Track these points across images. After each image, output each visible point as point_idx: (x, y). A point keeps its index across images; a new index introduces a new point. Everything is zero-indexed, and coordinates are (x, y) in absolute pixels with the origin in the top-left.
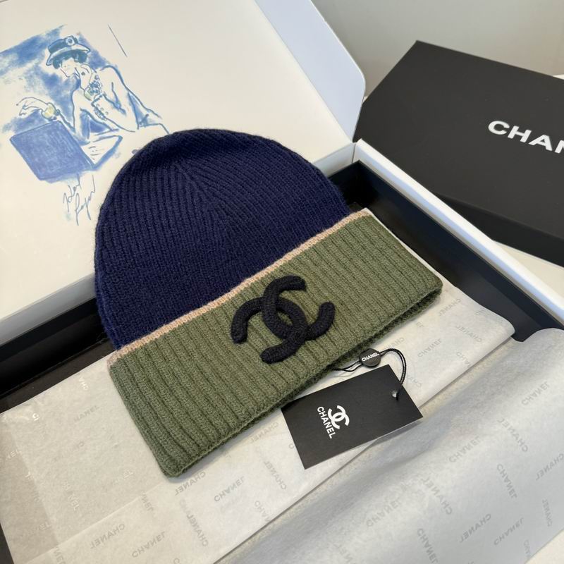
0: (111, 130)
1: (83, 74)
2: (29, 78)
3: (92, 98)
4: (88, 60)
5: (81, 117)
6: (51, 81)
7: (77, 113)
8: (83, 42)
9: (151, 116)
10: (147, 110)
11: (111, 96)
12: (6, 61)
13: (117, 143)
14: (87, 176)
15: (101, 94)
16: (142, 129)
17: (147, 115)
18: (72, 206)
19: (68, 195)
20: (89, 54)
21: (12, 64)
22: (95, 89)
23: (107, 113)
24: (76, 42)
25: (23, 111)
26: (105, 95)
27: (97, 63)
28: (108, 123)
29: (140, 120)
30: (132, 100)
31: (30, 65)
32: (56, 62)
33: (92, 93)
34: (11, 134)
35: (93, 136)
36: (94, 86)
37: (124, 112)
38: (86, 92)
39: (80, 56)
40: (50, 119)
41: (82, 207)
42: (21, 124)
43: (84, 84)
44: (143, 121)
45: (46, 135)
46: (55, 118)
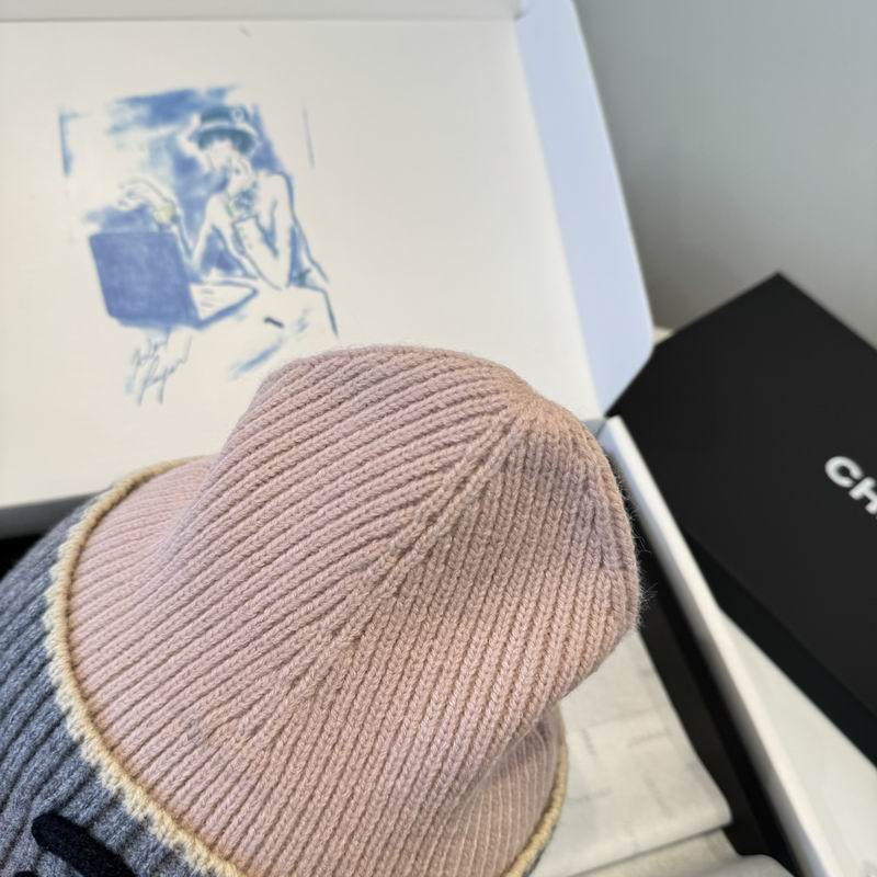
0: (246, 275)
1: (237, 172)
2: (155, 150)
3: (237, 213)
4: (253, 152)
5: (210, 239)
6: (185, 166)
7: (205, 230)
8: (255, 121)
9: (314, 276)
10: (313, 262)
11: (265, 221)
12: (130, 114)
13: (247, 299)
14: (182, 334)
15: (253, 213)
16: (293, 289)
17: (308, 271)
18: (142, 372)
19: (144, 352)
20: (258, 144)
21: (139, 121)
22: (246, 202)
23: (251, 246)
24: (246, 117)
25: (127, 200)
26: (257, 217)
27: (265, 161)
28: (245, 262)
29: (295, 274)
30: (296, 239)
31: (163, 131)
32: (203, 139)
33: (239, 205)
34: (94, 228)
35: (215, 275)
36: (246, 197)
37: (275, 252)
38: (231, 204)
39: (242, 141)
40: (161, 226)
41: (156, 380)
42: (115, 218)
43: (233, 188)
44: (299, 277)
45: (145, 249)
46: (168, 227)
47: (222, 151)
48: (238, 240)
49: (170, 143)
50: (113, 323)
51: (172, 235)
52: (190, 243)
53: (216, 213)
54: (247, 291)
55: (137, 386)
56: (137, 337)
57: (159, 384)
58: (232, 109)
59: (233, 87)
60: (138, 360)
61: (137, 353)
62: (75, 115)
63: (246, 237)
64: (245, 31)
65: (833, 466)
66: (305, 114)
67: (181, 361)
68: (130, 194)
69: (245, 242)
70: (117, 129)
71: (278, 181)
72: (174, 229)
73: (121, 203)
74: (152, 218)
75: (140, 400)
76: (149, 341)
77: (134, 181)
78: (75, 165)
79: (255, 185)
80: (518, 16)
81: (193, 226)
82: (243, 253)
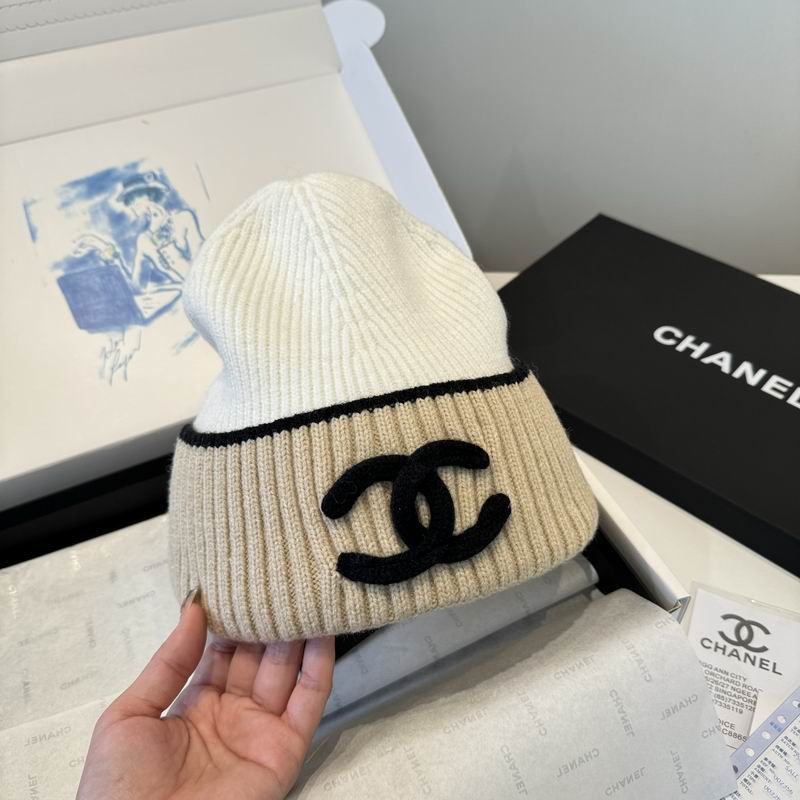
47: (142, 204)
48: (163, 259)
49: (104, 206)
50: (84, 333)
51: (116, 266)
52: (130, 270)
53: (145, 245)
54: (176, 293)
55: (107, 372)
56: (101, 339)
57: (123, 368)
58: (144, 174)
59: (142, 161)
60: (105, 355)
61: (104, 349)
62: (34, 202)
63: (169, 257)
64: (144, 122)
65: (658, 334)
66: (198, 167)
67: (135, 350)
68: (81, 245)
69: (168, 260)
70: (65, 205)
71: (186, 215)
72: (117, 262)
73: (76, 252)
74: (101, 259)
75: (111, 381)
76: (111, 340)
77: (83, 236)
78: (39, 235)
79: (169, 221)
80: (339, 71)
81: (129, 257)
82: (169, 268)
